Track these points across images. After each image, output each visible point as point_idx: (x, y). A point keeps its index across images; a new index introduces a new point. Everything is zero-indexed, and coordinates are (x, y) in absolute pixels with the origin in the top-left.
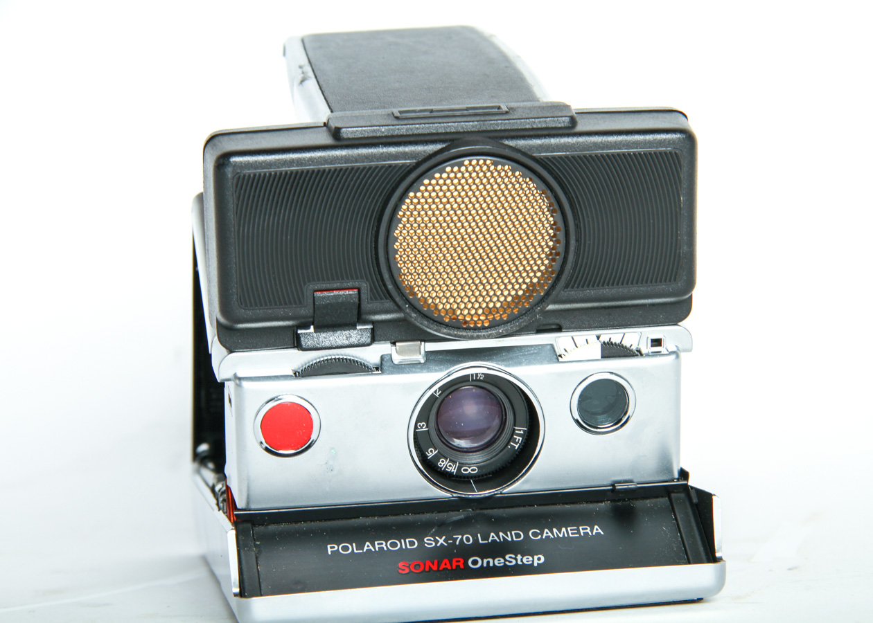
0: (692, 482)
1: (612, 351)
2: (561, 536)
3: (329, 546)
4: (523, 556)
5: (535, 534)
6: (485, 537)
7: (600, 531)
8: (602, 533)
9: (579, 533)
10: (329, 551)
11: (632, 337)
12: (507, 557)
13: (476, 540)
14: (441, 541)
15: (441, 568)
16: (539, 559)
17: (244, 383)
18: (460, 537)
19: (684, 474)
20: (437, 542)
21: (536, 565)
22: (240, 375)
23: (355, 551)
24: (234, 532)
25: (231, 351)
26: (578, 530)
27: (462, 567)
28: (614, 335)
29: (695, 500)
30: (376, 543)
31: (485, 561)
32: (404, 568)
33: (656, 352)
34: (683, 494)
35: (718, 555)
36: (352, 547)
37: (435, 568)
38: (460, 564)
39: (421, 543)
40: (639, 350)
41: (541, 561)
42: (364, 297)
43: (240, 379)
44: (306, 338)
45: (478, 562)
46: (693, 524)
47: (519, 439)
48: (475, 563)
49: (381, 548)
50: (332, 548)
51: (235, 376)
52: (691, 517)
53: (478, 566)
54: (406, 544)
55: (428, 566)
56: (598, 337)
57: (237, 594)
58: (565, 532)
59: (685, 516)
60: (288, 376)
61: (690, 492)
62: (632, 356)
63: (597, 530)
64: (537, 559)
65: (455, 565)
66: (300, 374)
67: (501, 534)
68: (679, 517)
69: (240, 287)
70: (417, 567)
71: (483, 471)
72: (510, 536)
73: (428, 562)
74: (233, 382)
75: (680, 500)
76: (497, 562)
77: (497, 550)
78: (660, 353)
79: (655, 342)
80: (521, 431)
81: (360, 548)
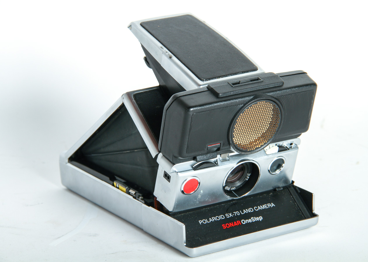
0: (295, 184)
1: (282, 149)
2: (263, 208)
3: (199, 221)
4: (256, 217)
6: (243, 212)
7: (274, 205)
8: (275, 206)
9: (268, 207)
11: (285, 143)
12: (252, 218)
13: (240, 213)
14: (231, 215)
15: (235, 226)
16: (261, 218)
17: (179, 173)
18: (235, 212)
19: (293, 182)
20: (230, 215)
21: (261, 220)
22: (177, 171)
23: (208, 222)
24: (185, 225)
25: (174, 164)
26: (267, 205)
27: (240, 224)
28: (280, 143)
29: (299, 192)
30: (212, 218)
31: (246, 221)
32: (224, 226)
33: (291, 147)
34: (292, 188)
35: (313, 212)
36: (206, 221)
37: (233, 226)
38: (240, 223)
39: (225, 216)
40: (286, 147)
41: (262, 219)
42: (222, 145)
43: (177, 172)
44: (198, 158)
45: (244, 222)
46: (299, 199)
47: (248, 177)
48: (243, 222)
49: (214, 220)
50: (200, 222)
51: (175, 171)
52: (298, 197)
53: (245, 223)
54: (221, 217)
55: (231, 225)
56: (276, 145)
57: (186, 246)
58: (264, 207)
59: (296, 196)
60: (191, 170)
61: (295, 188)
62: (286, 150)
63: (273, 205)
64: (260, 218)
65: (238, 223)
66: (195, 169)
67: (246, 210)
68: (294, 197)
69: (188, 147)
70: (228, 225)
71: (237, 188)
72: (249, 210)
73: (230, 223)
74: (175, 174)
75: (292, 190)
76: (250, 221)
77: (248, 216)
78: (292, 147)
79: (291, 144)
80: (249, 175)
81: (209, 220)
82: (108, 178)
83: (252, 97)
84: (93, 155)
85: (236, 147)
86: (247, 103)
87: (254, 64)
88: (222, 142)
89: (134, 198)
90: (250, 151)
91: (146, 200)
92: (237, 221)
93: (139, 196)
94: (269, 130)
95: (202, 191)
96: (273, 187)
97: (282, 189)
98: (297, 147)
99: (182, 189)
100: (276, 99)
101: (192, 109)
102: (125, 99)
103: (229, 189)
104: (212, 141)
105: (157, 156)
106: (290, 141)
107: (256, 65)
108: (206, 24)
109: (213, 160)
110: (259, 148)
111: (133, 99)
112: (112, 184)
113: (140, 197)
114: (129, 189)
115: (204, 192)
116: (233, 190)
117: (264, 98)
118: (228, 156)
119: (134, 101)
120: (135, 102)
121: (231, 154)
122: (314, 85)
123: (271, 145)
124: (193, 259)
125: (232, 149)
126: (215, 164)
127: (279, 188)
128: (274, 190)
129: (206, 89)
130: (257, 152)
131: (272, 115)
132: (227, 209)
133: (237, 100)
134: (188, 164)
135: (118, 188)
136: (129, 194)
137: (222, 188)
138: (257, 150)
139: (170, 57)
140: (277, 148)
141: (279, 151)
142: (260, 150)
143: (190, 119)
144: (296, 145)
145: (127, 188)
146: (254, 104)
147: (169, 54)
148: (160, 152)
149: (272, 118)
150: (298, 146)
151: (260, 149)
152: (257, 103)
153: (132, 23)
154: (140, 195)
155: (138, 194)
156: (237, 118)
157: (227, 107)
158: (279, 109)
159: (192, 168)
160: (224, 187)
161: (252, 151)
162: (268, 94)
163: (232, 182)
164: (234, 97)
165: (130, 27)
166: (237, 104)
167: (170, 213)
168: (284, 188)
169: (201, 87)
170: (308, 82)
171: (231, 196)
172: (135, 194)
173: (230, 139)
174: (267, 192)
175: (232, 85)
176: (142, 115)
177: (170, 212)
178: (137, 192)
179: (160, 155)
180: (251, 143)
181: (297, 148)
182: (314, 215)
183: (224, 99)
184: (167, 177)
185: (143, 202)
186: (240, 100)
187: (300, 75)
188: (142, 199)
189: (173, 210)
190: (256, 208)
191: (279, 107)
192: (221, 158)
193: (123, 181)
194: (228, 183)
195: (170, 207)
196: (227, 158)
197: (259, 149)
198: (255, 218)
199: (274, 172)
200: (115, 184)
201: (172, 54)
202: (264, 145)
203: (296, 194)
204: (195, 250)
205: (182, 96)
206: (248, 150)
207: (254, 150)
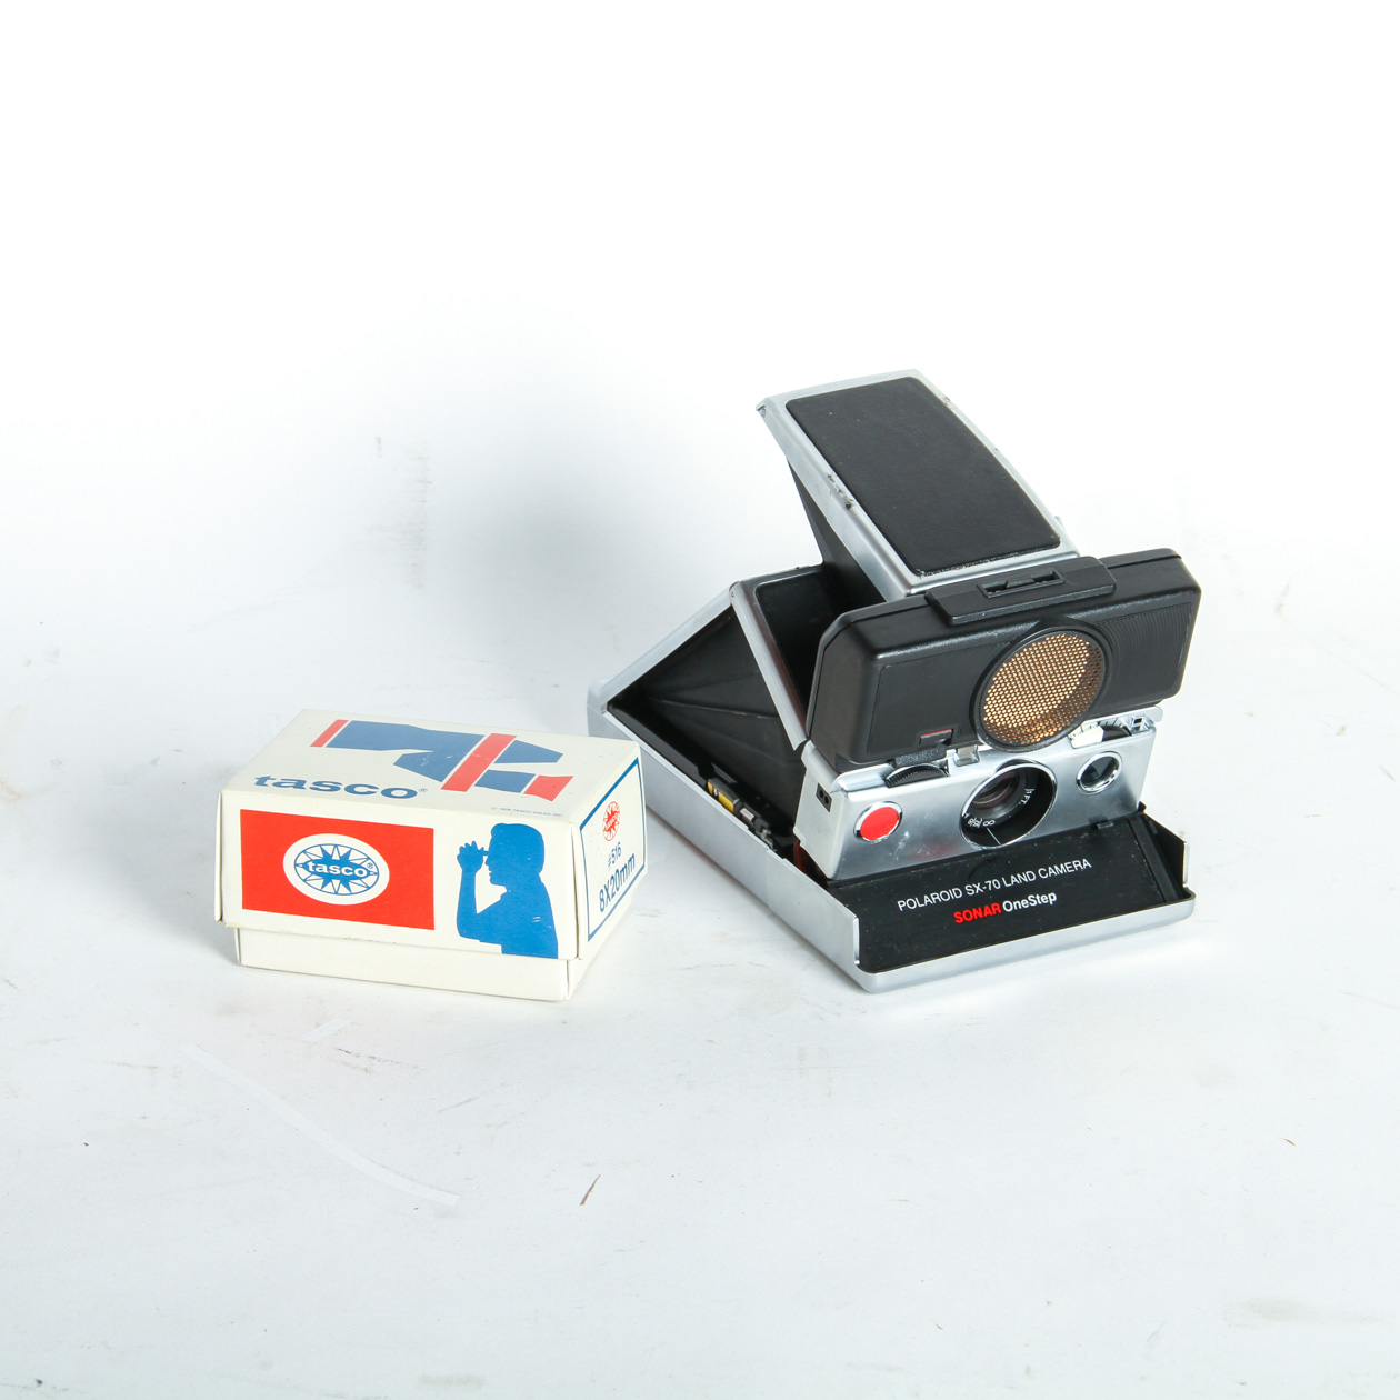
0: (1146, 812)
1: (1112, 733)
2: (1062, 873)
3: (898, 903)
4: (1040, 896)
5: (1043, 873)
6: (1009, 881)
7: (1088, 864)
8: (1090, 866)
9: (1073, 868)
10: (901, 907)
11: (1123, 719)
12: (1029, 897)
13: (1002, 884)
14: (978, 888)
17: (850, 794)
18: (990, 882)
19: (1142, 807)
20: (975, 889)
21: (1052, 903)
22: (846, 789)
23: (920, 906)
24: (857, 919)
25: (839, 773)
26: (1072, 865)
27: (1000, 912)
28: (1109, 719)
29: (1155, 832)
30: (932, 895)
31: (1015, 904)
32: (959, 918)
33: (1137, 728)
34: (1140, 822)
35: (1184, 886)
36: (916, 902)
37: (981, 915)
38: (998, 909)
39: (964, 892)
40: (1125, 728)
41: (1055, 899)
42: (955, 733)
43: (847, 792)
44: (899, 760)
45: (1010, 906)
46: (1155, 851)
47: (1028, 797)
48: (1008, 906)
49: (937, 900)
50: (901, 905)
51: (843, 789)
52: (1152, 845)
53: (1011, 909)
54: (953, 894)
55: (976, 913)
56: (1099, 723)
57: (858, 966)
58: (1064, 868)
59: (1146, 844)
60: (881, 786)
61: (1147, 820)
62: (1124, 736)
63: (1086, 863)
64: (1051, 898)
65: (994, 910)
66: (890, 782)
67: (1019, 876)
68: (1142, 845)
69: (870, 740)
70: (968, 915)
71: (999, 822)
72: (1026, 877)
73: (974, 910)
74: (842, 794)
75: (1139, 826)
76: (1024, 904)
77: (1020, 892)
78: (1141, 729)
79: (1138, 721)
80: (1030, 791)
81: (922, 901)
82: (694, 768)
83: (1033, 624)
84: (665, 702)
85: (990, 737)
86: (1019, 639)
87: (1054, 528)
88: (956, 727)
89: (752, 829)
90: (1026, 745)
91: (777, 838)
92: (993, 906)
93: (763, 828)
94: (1076, 698)
95: (907, 834)
96: (1090, 820)
97: (1112, 825)
98: (1151, 727)
99: (858, 828)
100: (1092, 627)
101: (881, 656)
102: (736, 597)
103: (978, 824)
104: (929, 727)
105: (802, 746)
106: (1135, 714)
107: (1057, 532)
108: (950, 406)
109: (936, 764)
110: (1050, 737)
111: (756, 599)
112: (704, 784)
113: (765, 831)
114: (740, 804)
115: (912, 835)
116: (989, 826)
117: (1063, 627)
118: (975, 752)
119: (757, 603)
120: (760, 608)
121: (981, 748)
122: (1194, 590)
123: (1086, 724)
124: (875, 996)
125: (981, 740)
126: (942, 771)
127: (1105, 821)
128: (1093, 827)
129: (924, 603)
130: (1046, 746)
131: (1087, 659)
132: (972, 874)
133: (995, 633)
134: (873, 773)
135: (717, 798)
136: (741, 818)
137: (957, 822)
138: (1044, 743)
139: (848, 506)
140: (1100, 733)
141: (1104, 740)
142: (1052, 743)
143: (876, 679)
144: (1151, 722)
145: (736, 801)
146: (1036, 642)
147: (845, 498)
148: (808, 738)
149: (1085, 667)
150: (1156, 725)
151: (1052, 740)
152: (1044, 639)
153: (768, 400)
154: (766, 825)
155: (760, 822)
156: (994, 674)
157: (966, 648)
158: (1100, 649)
159: (882, 782)
160: (964, 821)
161: (1031, 744)
162: (1073, 616)
163: (988, 808)
164: (987, 624)
165: (761, 409)
166: (992, 642)
167: (829, 883)
168: (1117, 821)
169: (914, 591)
170: (1179, 584)
171: (980, 843)
172: (754, 820)
173: (977, 721)
174: (1076, 833)
175: (985, 592)
176: (775, 642)
177: (830, 880)
178: (759, 815)
179: (809, 746)
180: (1033, 723)
181: (1151, 731)
182: (1185, 895)
183: (961, 630)
184: (824, 798)
185: (771, 844)
186: (1001, 631)
187: (1163, 562)
188: (768, 836)
189: (836, 875)
190: (1042, 872)
191: (1101, 644)
192: (957, 757)
193: (730, 780)
194: (975, 809)
195: (829, 867)
196: (974, 757)
197: (1049, 741)
198: (1038, 897)
199: (1089, 786)
200: (710, 786)
201: (853, 498)
202: (1062, 730)
203: (1149, 838)
204: (881, 978)
205: (862, 620)
206: (1023, 743)
207: (1036, 743)
